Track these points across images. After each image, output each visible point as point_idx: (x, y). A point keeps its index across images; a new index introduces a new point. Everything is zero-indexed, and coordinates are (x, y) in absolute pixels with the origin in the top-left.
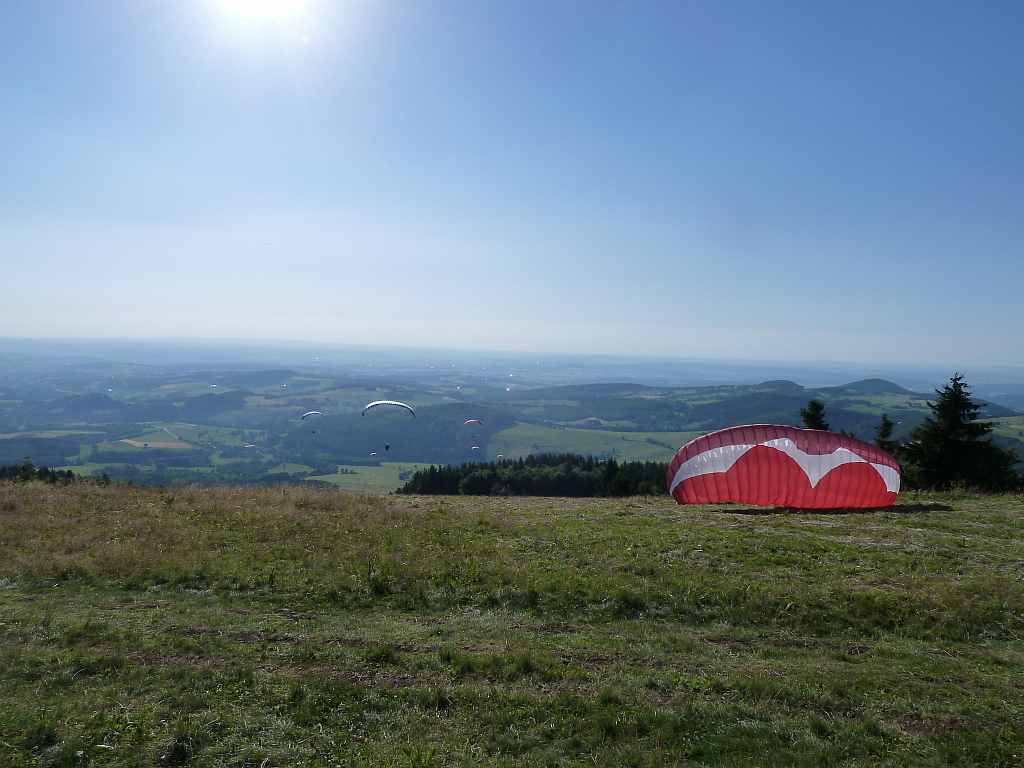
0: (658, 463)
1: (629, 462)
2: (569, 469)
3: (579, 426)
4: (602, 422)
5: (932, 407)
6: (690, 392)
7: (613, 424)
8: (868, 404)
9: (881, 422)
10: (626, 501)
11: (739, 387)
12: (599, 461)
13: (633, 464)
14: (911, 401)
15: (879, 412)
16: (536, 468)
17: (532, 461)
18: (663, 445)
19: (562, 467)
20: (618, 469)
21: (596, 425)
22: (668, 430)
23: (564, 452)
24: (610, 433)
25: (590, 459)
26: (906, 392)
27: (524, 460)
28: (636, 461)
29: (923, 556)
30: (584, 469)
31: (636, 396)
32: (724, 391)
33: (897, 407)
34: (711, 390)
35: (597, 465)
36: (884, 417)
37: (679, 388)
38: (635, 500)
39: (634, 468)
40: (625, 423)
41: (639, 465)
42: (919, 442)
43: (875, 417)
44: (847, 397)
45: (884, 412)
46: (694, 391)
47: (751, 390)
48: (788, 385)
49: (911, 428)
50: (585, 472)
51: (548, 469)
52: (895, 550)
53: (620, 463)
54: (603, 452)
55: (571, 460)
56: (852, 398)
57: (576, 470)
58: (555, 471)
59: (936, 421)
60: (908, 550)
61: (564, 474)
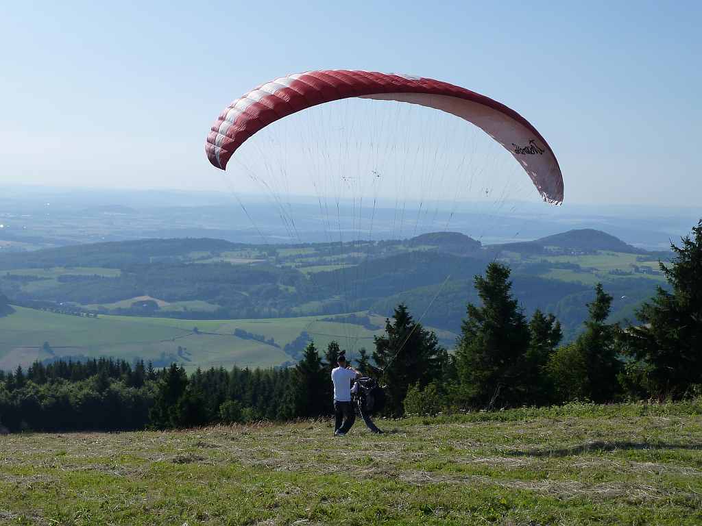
0: (253, 369)
1: (205, 369)
2: (103, 385)
3: (120, 312)
4: (160, 303)
5: (667, 271)
6: (302, 252)
7: (179, 306)
8: (576, 268)
9: (595, 297)
10: (195, 435)
11: (383, 244)
12: (156, 370)
13: (212, 373)
14: (639, 264)
15: (590, 281)
16: (47, 385)
17: (38, 372)
18: (261, 339)
19: (91, 380)
20: (186, 382)
21: (149, 310)
22: (270, 316)
23: (96, 355)
24: (175, 322)
25: (140, 366)
26: (629, 250)
27: (25, 371)
28: (217, 367)
29: (654, 508)
30: (129, 384)
31: (216, 260)
32: (358, 250)
33: (616, 272)
34: (337, 248)
35: (153, 377)
36: (599, 289)
37: (286, 247)
38: (209, 434)
39: (214, 381)
40: (199, 305)
41: (222, 375)
42: (649, 326)
43: (585, 288)
44: (544, 258)
45: (598, 281)
46: (311, 251)
47: (401, 247)
48: (457, 238)
49: (638, 304)
50: (132, 389)
51: (67, 387)
52: (613, 499)
53: (190, 372)
54: (163, 354)
55: (107, 370)
56: (551, 260)
57: (116, 386)
58: (81, 388)
59: (672, 292)
60: (633, 498)
61: (95, 394)
